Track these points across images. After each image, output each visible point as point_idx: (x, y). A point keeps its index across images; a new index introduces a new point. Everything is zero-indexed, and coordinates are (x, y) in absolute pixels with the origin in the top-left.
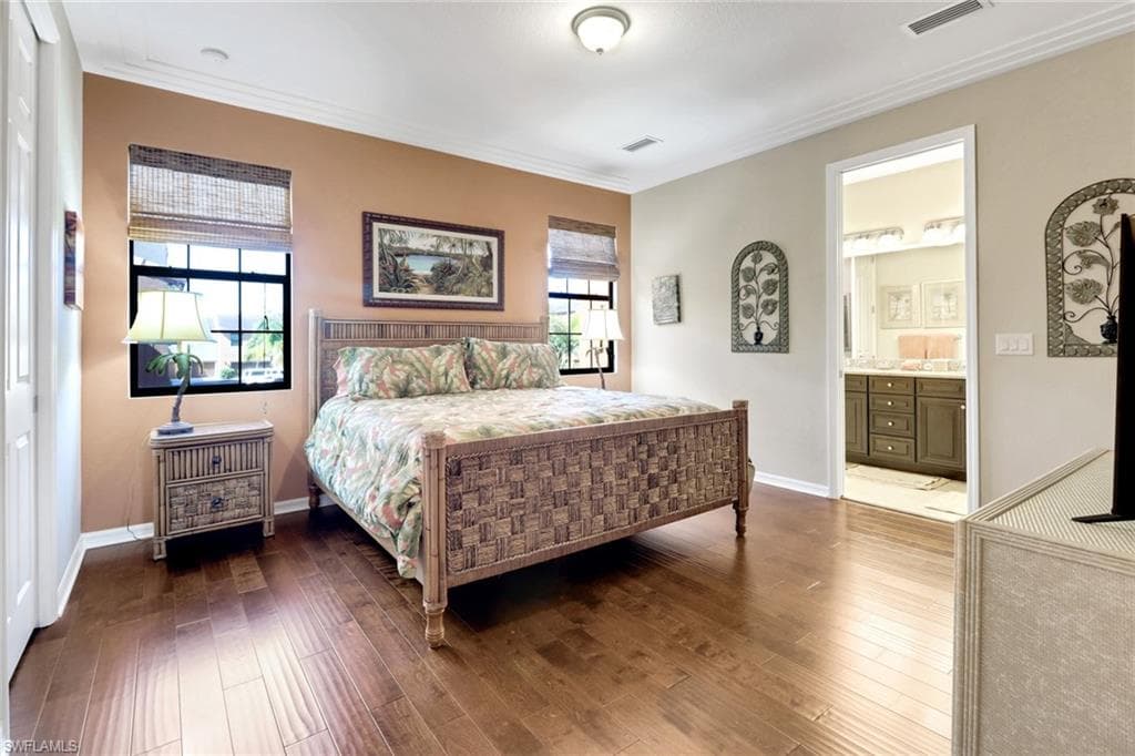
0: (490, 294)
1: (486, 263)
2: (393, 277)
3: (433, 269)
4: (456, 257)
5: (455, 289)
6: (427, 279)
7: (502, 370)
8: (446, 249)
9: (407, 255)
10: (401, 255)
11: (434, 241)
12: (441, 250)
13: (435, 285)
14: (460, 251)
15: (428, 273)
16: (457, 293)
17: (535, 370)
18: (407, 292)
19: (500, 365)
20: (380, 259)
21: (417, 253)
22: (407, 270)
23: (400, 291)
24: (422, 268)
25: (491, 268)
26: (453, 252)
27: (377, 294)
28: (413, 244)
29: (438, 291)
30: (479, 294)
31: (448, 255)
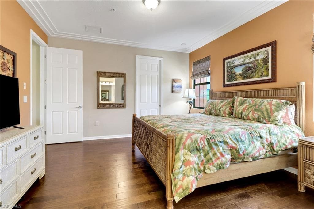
0: (267, 75)
1: (265, 61)
2: (230, 76)
3: (242, 71)
4: (251, 63)
5: (251, 76)
6: (241, 75)
7: (239, 110)
8: (247, 61)
9: (234, 68)
10: (233, 69)
11: (243, 59)
12: (245, 62)
13: (243, 76)
14: (253, 60)
15: (241, 72)
16: (252, 78)
17: (256, 112)
18: (234, 81)
19: (239, 108)
20: (227, 72)
21: (237, 66)
22: (234, 73)
23: (232, 81)
24: (238, 71)
25: (268, 62)
26: (250, 61)
27: (226, 83)
28: (236, 63)
29: (244, 78)
30: (262, 76)
31: (248, 63)
